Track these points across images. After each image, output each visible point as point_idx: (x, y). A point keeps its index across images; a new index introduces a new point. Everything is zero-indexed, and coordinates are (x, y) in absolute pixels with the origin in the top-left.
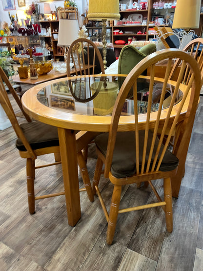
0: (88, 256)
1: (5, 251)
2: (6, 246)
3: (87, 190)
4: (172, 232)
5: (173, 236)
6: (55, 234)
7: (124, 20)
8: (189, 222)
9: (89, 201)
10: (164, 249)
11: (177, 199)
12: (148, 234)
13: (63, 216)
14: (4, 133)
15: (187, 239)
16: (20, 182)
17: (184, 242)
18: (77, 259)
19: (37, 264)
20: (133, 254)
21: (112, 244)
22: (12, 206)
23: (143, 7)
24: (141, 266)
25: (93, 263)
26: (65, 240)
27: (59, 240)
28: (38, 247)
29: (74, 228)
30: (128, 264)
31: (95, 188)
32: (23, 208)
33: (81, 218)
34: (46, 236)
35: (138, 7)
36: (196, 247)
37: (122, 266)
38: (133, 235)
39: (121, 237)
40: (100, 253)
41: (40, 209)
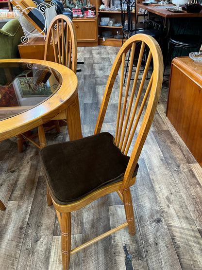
0: (18, 264)
10: (85, 220)
21: (38, 241)
25: (25, 267)
36: (107, 206)
38: (55, 222)
40: (29, 255)
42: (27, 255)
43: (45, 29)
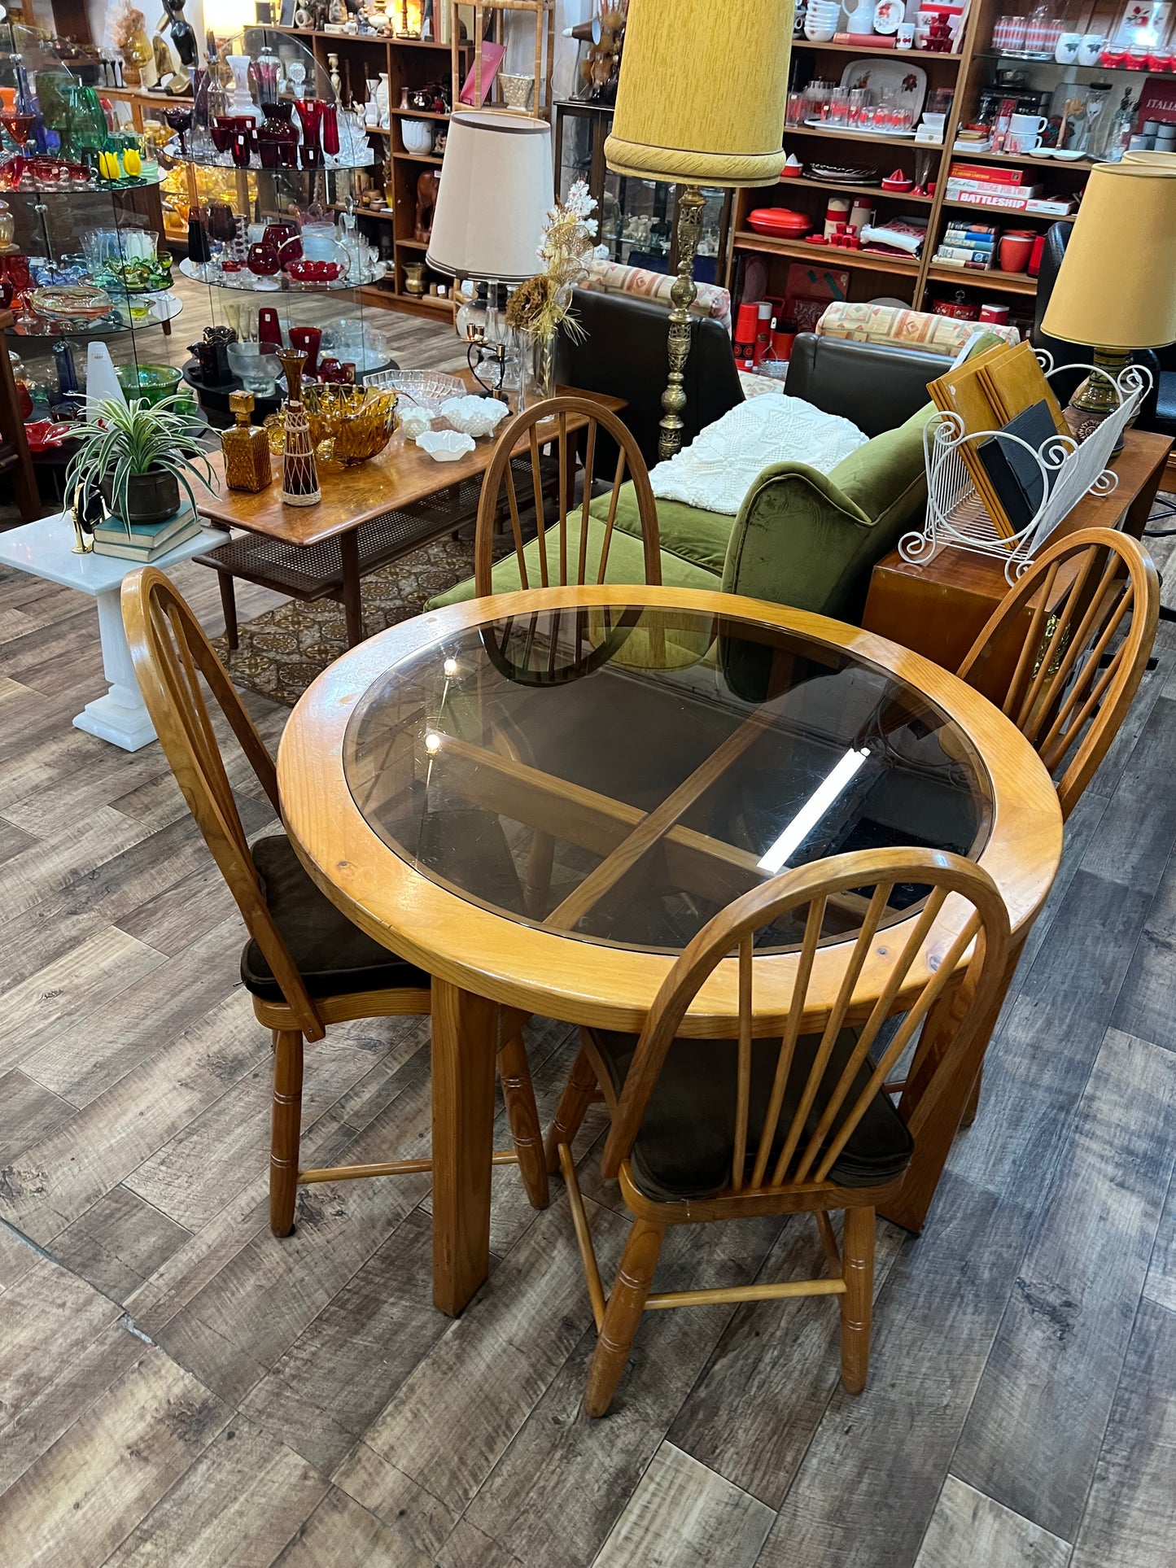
0: (507, 1454)
1: (177, 1390)
2: (182, 1372)
3: (521, 1162)
4: (859, 1393)
5: (862, 1411)
6: (377, 1340)
7: (815, 91)
8: (945, 1357)
9: (525, 1200)
10: (815, 1461)
11: (916, 1236)
12: (759, 1388)
13: (413, 1261)
14: (139, 768)
15: (922, 1431)
16: (227, 1067)
17: (901, 1442)
18: (462, 1461)
19: (304, 1462)
20: (685, 1469)
21: (606, 1416)
22: (197, 1187)
23: (933, 31)
24: (713, 1521)
25: (524, 1483)
26: (417, 1373)
27: (396, 1367)
28: (308, 1388)
29: (457, 1323)
30: (660, 1506)
31: (556, 1152)
32: (243, 1200)
33: (487, 1278)
34: (339, 1344)
35: (906, 31)
36: (945, 1468)
37: (637, 1511)
38: (695, 1388)
39: (647, 1388)
40: (554, 1447)
41: (315, 1217)
42: (546, 1445)
43: (1028, 530)
